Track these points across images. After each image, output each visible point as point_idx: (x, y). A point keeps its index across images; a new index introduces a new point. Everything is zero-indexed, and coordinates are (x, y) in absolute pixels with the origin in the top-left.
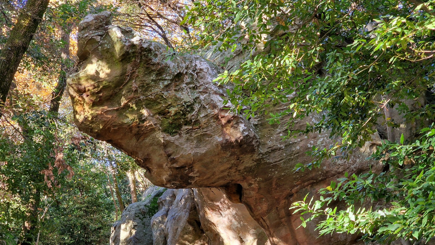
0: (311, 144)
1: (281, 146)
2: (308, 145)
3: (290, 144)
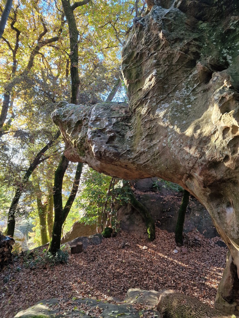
1: (144, 150)
2: (163, 144)
3: (151, 147)
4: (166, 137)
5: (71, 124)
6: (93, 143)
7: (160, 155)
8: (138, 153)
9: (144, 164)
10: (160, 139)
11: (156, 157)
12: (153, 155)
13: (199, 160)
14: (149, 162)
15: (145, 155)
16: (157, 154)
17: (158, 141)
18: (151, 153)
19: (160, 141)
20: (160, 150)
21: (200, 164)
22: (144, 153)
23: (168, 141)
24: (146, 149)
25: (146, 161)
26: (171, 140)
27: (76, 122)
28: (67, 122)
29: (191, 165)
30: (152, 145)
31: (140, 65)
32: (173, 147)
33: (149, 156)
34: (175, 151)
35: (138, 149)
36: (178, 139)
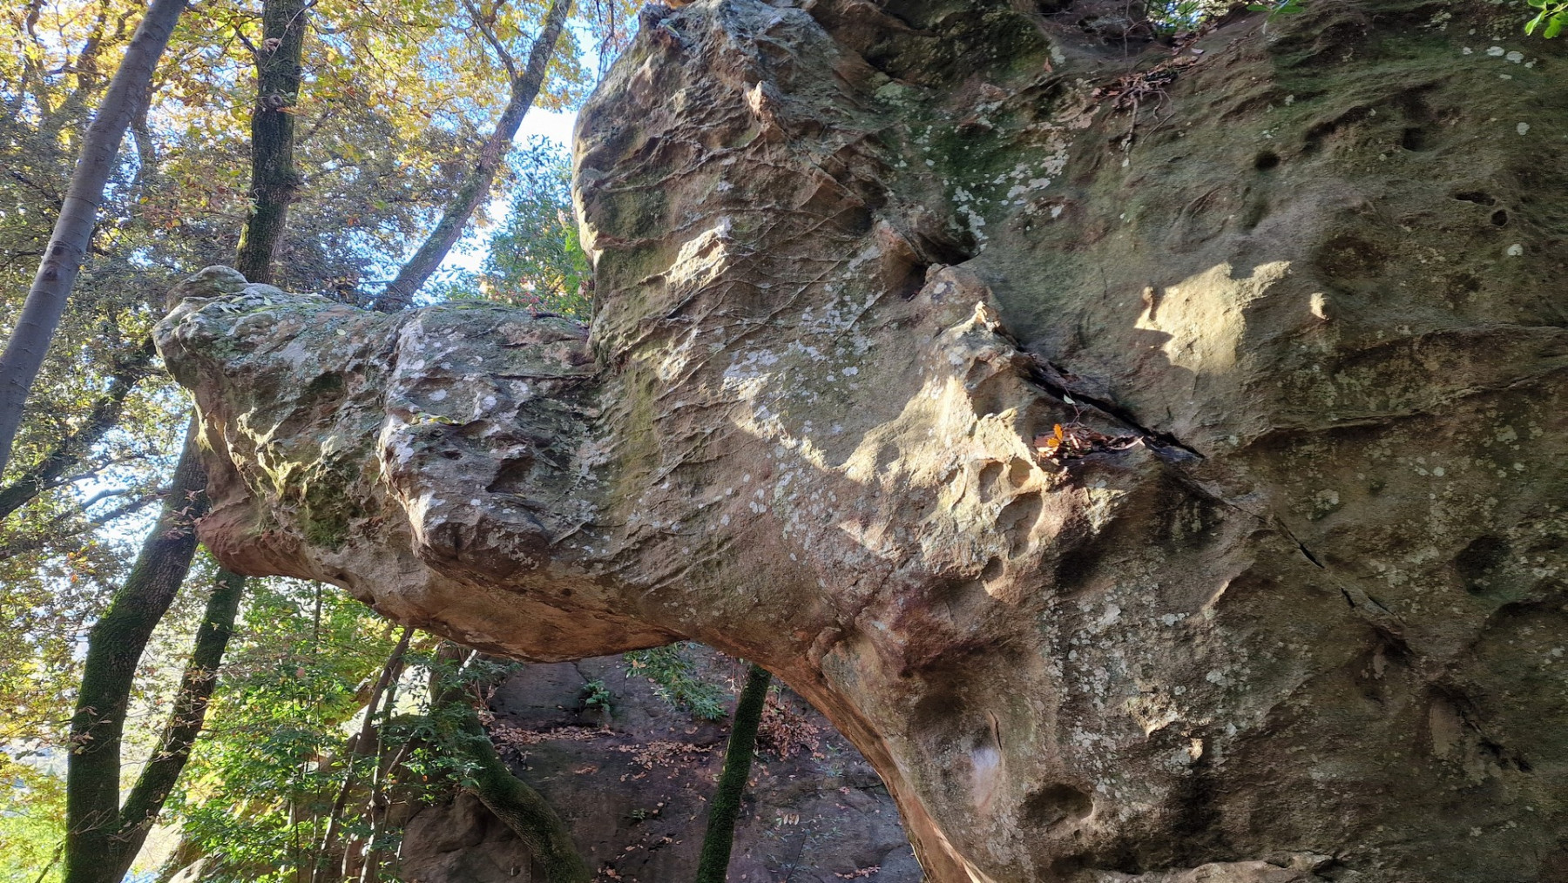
0: (757, 500)
1: (665, 525)
2: (752, 504)
3: (697, 513)
4: (767, 477)
5: (276, 386)
6: (422, 488)
7: (733, 548)
8: (634, 539)
9: (658, 586)
10: (737, 484)
11: (715, 555)
12: (706, 548)
13: (899, 572)
14: (681, 576)
15: (667, 549)
16: (720, 546)
17: (729, 491)
18: (694, 539)
19: (736, 494)
20: (738, 526)
21: (900, 588)
22: (664, 538)
23: (776, 496)
24: (672, 523)
25: (667, 571)
26: (788, 492)
27: (309, 380)
28: (255, 375)
29: (864, 590)
30: (701, 506)
31: (660, 186)
32: (796, 519)
33: (686, 551)
34: (805, 534)
35: (633, 521)
36: (816, 490)
